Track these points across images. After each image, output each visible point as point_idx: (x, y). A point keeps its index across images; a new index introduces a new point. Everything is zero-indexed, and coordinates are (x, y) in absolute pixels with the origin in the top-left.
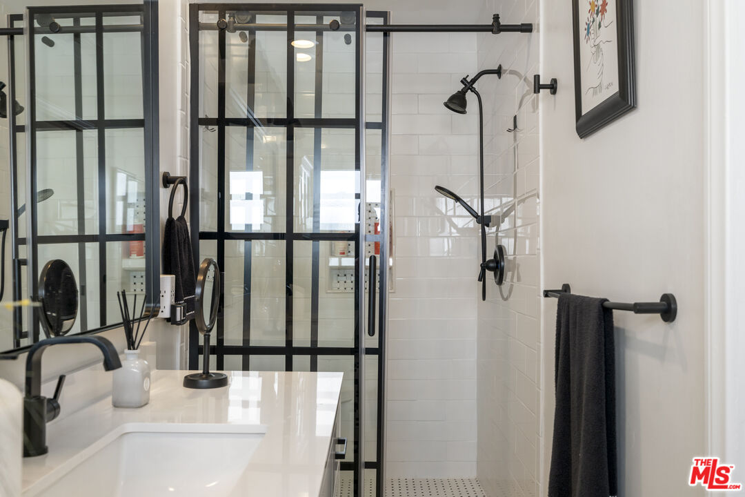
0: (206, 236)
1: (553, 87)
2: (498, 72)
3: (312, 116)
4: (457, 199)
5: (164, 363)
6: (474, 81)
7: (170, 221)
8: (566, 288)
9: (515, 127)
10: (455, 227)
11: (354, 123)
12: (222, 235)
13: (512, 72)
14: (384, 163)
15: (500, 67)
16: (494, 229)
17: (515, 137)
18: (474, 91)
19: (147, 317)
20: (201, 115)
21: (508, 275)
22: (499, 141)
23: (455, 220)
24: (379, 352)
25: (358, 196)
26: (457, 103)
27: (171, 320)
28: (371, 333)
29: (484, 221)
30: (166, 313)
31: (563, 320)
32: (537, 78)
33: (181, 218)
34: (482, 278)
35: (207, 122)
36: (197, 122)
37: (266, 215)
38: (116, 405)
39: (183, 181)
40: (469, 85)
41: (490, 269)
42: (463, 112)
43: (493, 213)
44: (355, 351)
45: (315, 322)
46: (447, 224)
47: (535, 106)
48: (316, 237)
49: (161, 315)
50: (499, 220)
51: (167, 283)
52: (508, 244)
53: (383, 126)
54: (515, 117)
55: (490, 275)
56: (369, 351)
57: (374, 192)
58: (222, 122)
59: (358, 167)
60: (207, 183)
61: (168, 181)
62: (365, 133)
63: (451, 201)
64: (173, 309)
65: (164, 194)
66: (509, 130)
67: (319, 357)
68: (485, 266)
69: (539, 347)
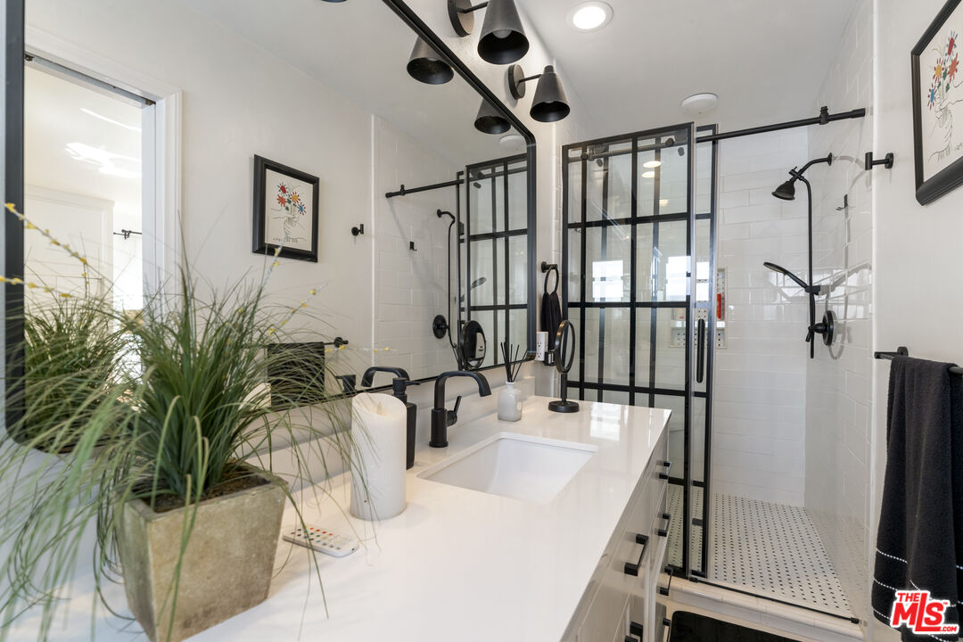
0: (574, 305)
1: (889, 162)
2: (829, 160)
3: (651, 213)
4: (786, 272)
5: (540, 390)
6: (802, 171)
7: (546, 294)
8: (903, 351)
9: (846, 205)
10: (785, 296)
11: (686, 216)
12: (583, 305)
13: (843, 158)
14: (712, 245)
15: (831, 155)
16: (824, 297)
17: (847, 214)
18: (802, 179)
19: (527, 360)
20: (570, 221)
21: (838, 338)
22: (828, 220)
23: (785, 290)
24: (707, 395)
25: (689, 275)
26: (786, 191)
27: (545, 362)
28: (700, 380)
29: (813, 290)
30: (542, 358)
31: (897, 382)
32: (869, 155)
33: (554, 293)
34: (810, 338)
35: (575, 226)
36: (567, 226)
37: (624, 291)
38: (500, 418)
39: (555, 267)
40: (797, 175)
41: (819, 331)
42: (792, 199)
43: (823, 283)
44: (686, 393)
45: (652, 368)
46: (779, 295)
47: (869, 183)
48: (653, 305)
49: (537, 358)
50: (828, 290)
51: (542, 337)
52: (838, 311)
53: (711, 216)
54: (846, 197)
55: (818, 337)
56: (698, 394)
57: (703, 270)
58: (585, 225)
59: (689, 253)
60: (574, 269)
61: (545, 268)
62: (696, 224)
63: (781, 275)
64: (546, 355)
65: (540, 277)
66: (839, 209)
67: (656, 395)
68: (813, 329)
69: (871, 404)
